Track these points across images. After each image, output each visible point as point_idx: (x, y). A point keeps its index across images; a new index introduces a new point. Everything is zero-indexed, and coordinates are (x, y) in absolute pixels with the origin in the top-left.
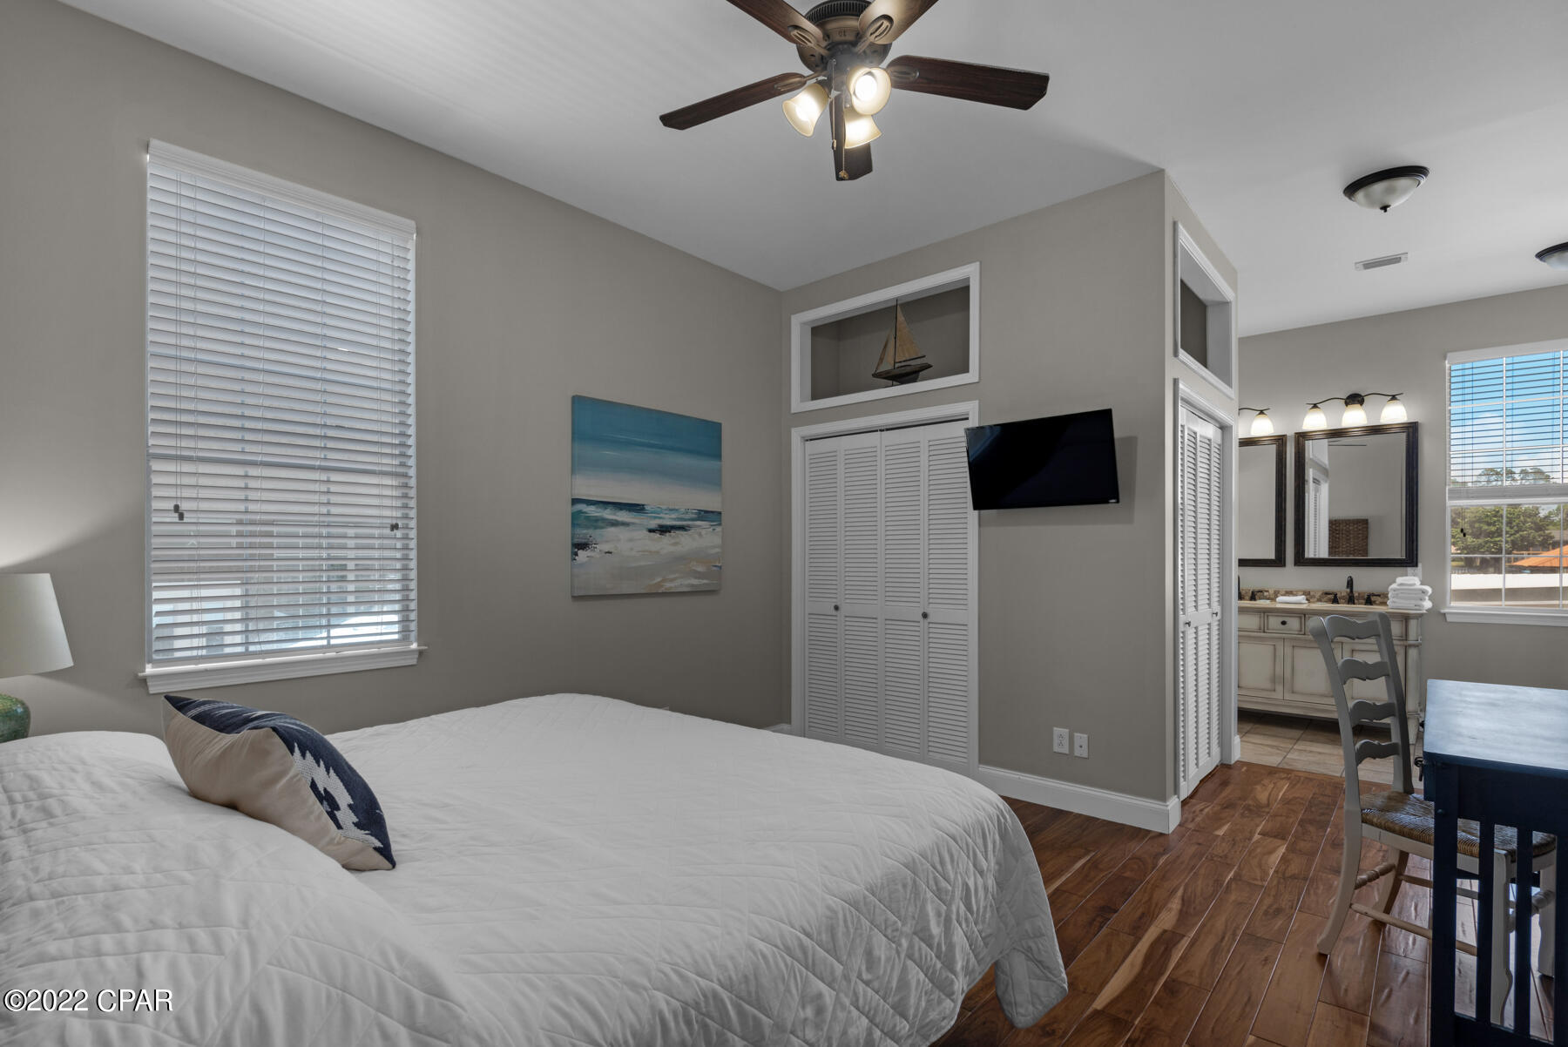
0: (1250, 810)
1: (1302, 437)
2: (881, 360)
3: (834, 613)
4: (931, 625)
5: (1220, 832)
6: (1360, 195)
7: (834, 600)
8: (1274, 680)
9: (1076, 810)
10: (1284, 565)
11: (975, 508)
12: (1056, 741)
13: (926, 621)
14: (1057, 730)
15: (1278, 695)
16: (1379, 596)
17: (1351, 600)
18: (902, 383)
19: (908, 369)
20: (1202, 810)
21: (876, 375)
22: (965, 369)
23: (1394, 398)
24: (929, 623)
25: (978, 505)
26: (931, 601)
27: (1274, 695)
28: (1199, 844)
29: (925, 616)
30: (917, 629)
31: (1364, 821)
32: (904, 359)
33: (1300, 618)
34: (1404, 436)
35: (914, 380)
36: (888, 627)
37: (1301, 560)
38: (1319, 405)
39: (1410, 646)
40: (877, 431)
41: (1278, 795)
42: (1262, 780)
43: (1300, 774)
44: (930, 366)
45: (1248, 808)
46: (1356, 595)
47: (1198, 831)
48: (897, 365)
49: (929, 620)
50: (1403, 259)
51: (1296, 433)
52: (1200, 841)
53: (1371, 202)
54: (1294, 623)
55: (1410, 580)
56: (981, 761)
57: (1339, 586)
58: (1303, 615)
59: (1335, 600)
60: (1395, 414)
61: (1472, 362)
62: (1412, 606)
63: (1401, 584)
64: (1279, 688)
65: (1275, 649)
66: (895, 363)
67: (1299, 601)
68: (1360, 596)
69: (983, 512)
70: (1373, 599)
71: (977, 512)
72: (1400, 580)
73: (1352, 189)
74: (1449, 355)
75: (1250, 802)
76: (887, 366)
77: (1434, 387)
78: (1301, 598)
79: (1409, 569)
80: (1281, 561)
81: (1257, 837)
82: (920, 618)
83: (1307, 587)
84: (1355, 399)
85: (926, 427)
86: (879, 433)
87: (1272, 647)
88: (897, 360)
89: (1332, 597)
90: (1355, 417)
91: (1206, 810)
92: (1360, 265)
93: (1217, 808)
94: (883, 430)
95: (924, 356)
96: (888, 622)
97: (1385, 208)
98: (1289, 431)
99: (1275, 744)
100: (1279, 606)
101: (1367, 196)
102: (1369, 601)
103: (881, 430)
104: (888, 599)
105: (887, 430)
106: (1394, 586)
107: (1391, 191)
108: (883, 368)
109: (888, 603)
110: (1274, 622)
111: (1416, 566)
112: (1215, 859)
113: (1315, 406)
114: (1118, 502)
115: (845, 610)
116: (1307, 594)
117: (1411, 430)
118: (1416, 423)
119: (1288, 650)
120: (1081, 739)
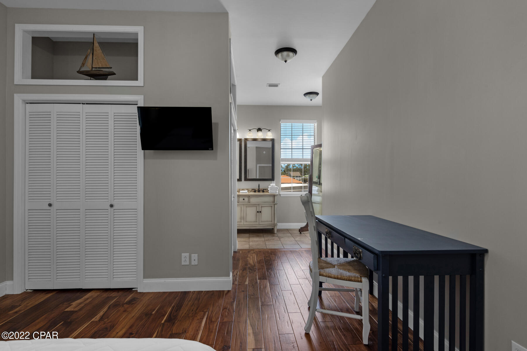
0: (251, 269)
1: (246, 140)
2: (83, 64)
3: (49, 208)
4: (115, 211)
5: (247, 283)
6: (280, 55)
7: (49, 200)
8: (241, 218)
9: (192, 290)
10: (241, 181)
11: (142, 150)
12: (183, 259)
13: (112, 209)
14: (183, 255)
15: (242, 223)
16: (265, 190)
17: (259, 191)
18: (96, 79)
19: (101, 73)
20: (237, 274)
21: (79, 72)
22: (136, 79)
23: (269, 130)
24: (114, 210)
25: (145, 147)
26: (115, 198)
27: (241, 223)
28: (243, 291)
29: (112, 206)
30: (107, 213)
31: (320, 275)
32: (99, 67)
33: (248, 197)
34: (271, 142)
35: (105, 79)
36: (87, 214)
37: (246, 179)
38: (251, 130)
39: (275, 204)
40: (80, 103)
41: (255, 260)
42: (248, 255)
43: (256, 250)
44: (115, 74)
45: (250, 269)
46: (260, 189)
47: (240, 285)
48: (93, 69)
49: (114, 208)
50: (279, 86)
51: (245, 139)
52: (243, 290)
53: (283, 58)
54: (246, 199)
55: (273, 184)
56: (145, 277)
57: (257, 188)
58: (249, 196)
59: (255, 192)
60: (269, 135)
61: (286, 123)
62: (275, 192)
63: (272, 186)
64: (242, 221)
65: (241, 208)
66: (92, 68)
67: (245, 192)
68: (261, 190)
69: (146, 151)
70: (264, 190)
71: (143, 151)
72: (271, 185)
73: (278, 52)
74: (281, 120)
75: (249, 266)
76: (87, 68)
77: (278, 129)
78: (246, 191)
79: (272, 181)
80: (240, 179)
81: (258, 281)
82: (109, 208)
83: (247, 188)
84: (259, 130)
85: (112, 105)
86: (81, 105)
87: (240, 208)
88: (94, 66)
89: (254, 190)
90: (260, 135)
91: (238, 273)
92: (268, 85)
93: (241, 271)
94: (84, 104)
95: (111, 68)
96: (87, 211)
97: (286, 61)
98: (243, 138)
99: (244, 240)
100: (241, 194)
101: (282, 55)
102: (263, 192)
103: (83, 104)
104: (87, 198)
105: (87, 104)
106: (269, 187)
107: (288, 56)
108: (83, 69)
109: (87, 200)
110: (241, 199)
111: (274, 181)
112: (251, 297)
113: (250, 130)
114: (213, 150)
115: (55, 206)
116: (247, 190)
117: (273, 140)
118: (274, 139)
119: (245, 208)
120: (195, 256)
